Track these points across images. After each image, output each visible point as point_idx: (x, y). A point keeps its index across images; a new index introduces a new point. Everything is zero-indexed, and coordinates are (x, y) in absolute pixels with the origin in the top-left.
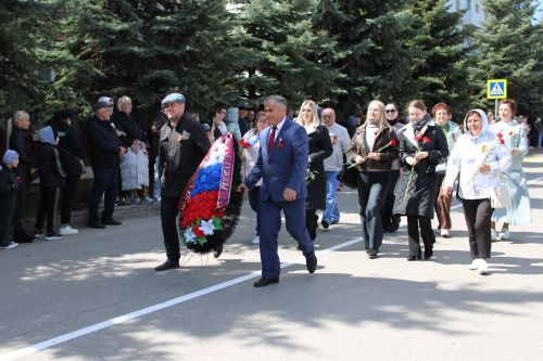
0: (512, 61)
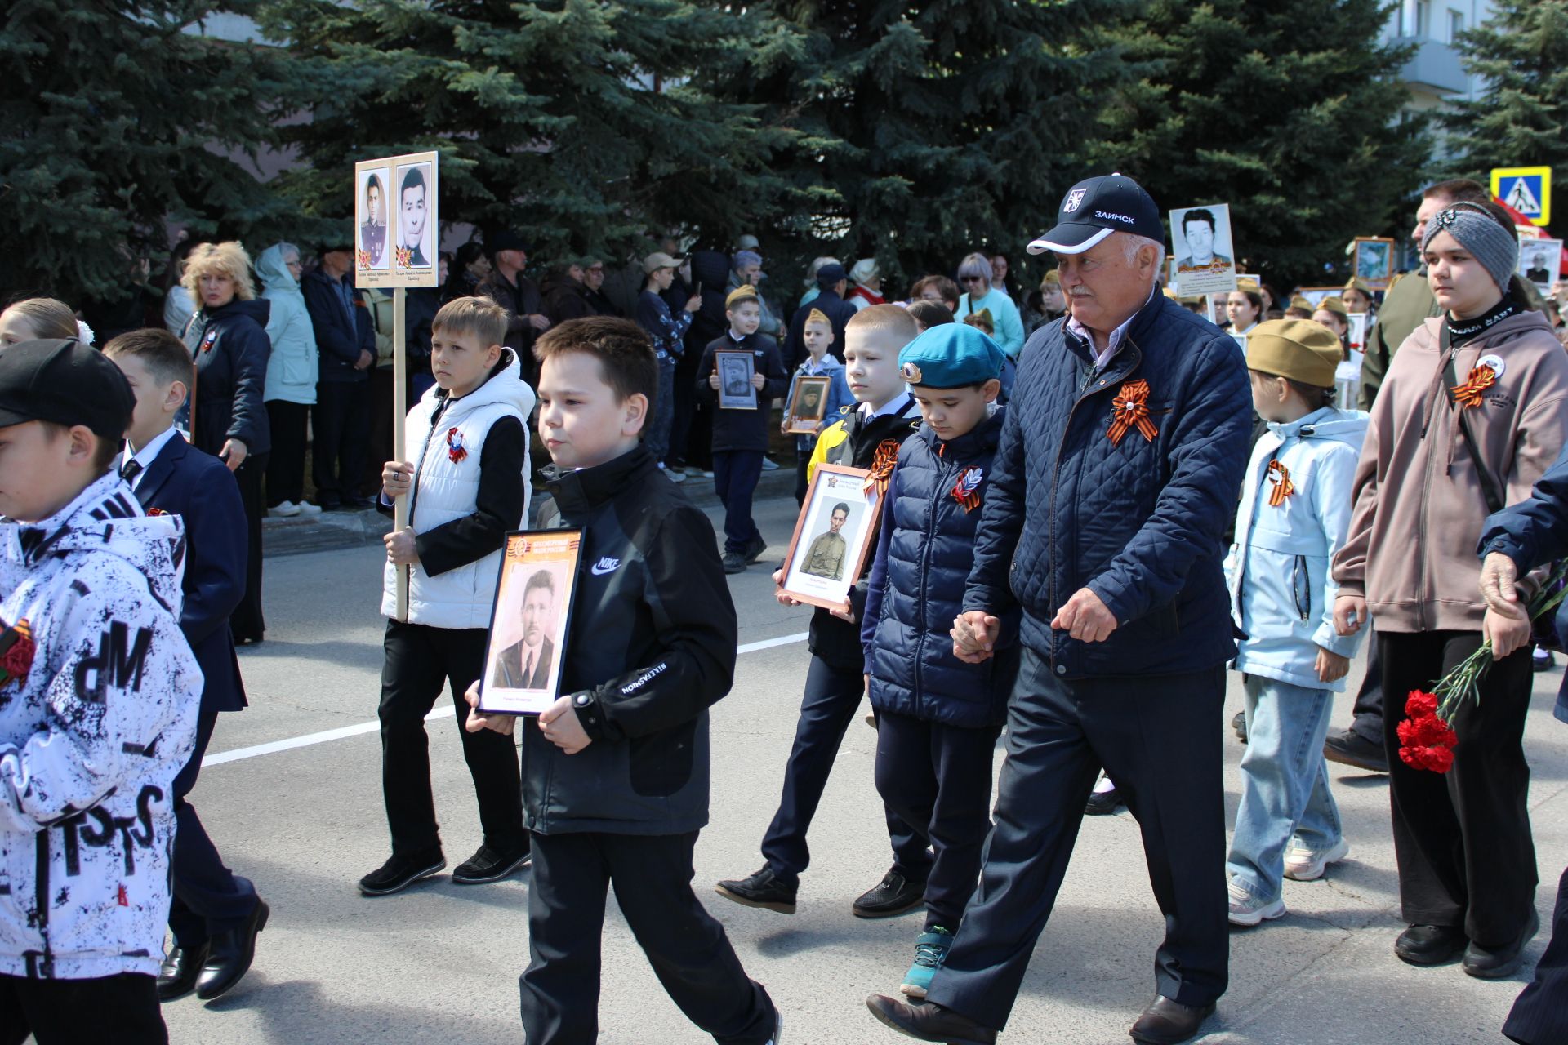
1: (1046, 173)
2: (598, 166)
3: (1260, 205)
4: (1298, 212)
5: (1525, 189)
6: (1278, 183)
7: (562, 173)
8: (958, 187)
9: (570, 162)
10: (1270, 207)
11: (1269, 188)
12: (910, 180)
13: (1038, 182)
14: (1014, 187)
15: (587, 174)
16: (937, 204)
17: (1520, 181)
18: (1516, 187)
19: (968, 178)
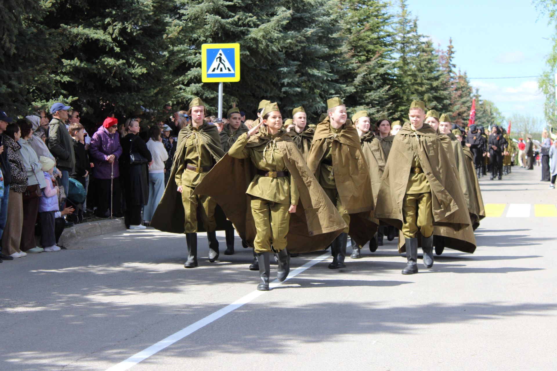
0: (247, 9)
5: (223, 57)
17: (221, 52)
18: (218, 55)
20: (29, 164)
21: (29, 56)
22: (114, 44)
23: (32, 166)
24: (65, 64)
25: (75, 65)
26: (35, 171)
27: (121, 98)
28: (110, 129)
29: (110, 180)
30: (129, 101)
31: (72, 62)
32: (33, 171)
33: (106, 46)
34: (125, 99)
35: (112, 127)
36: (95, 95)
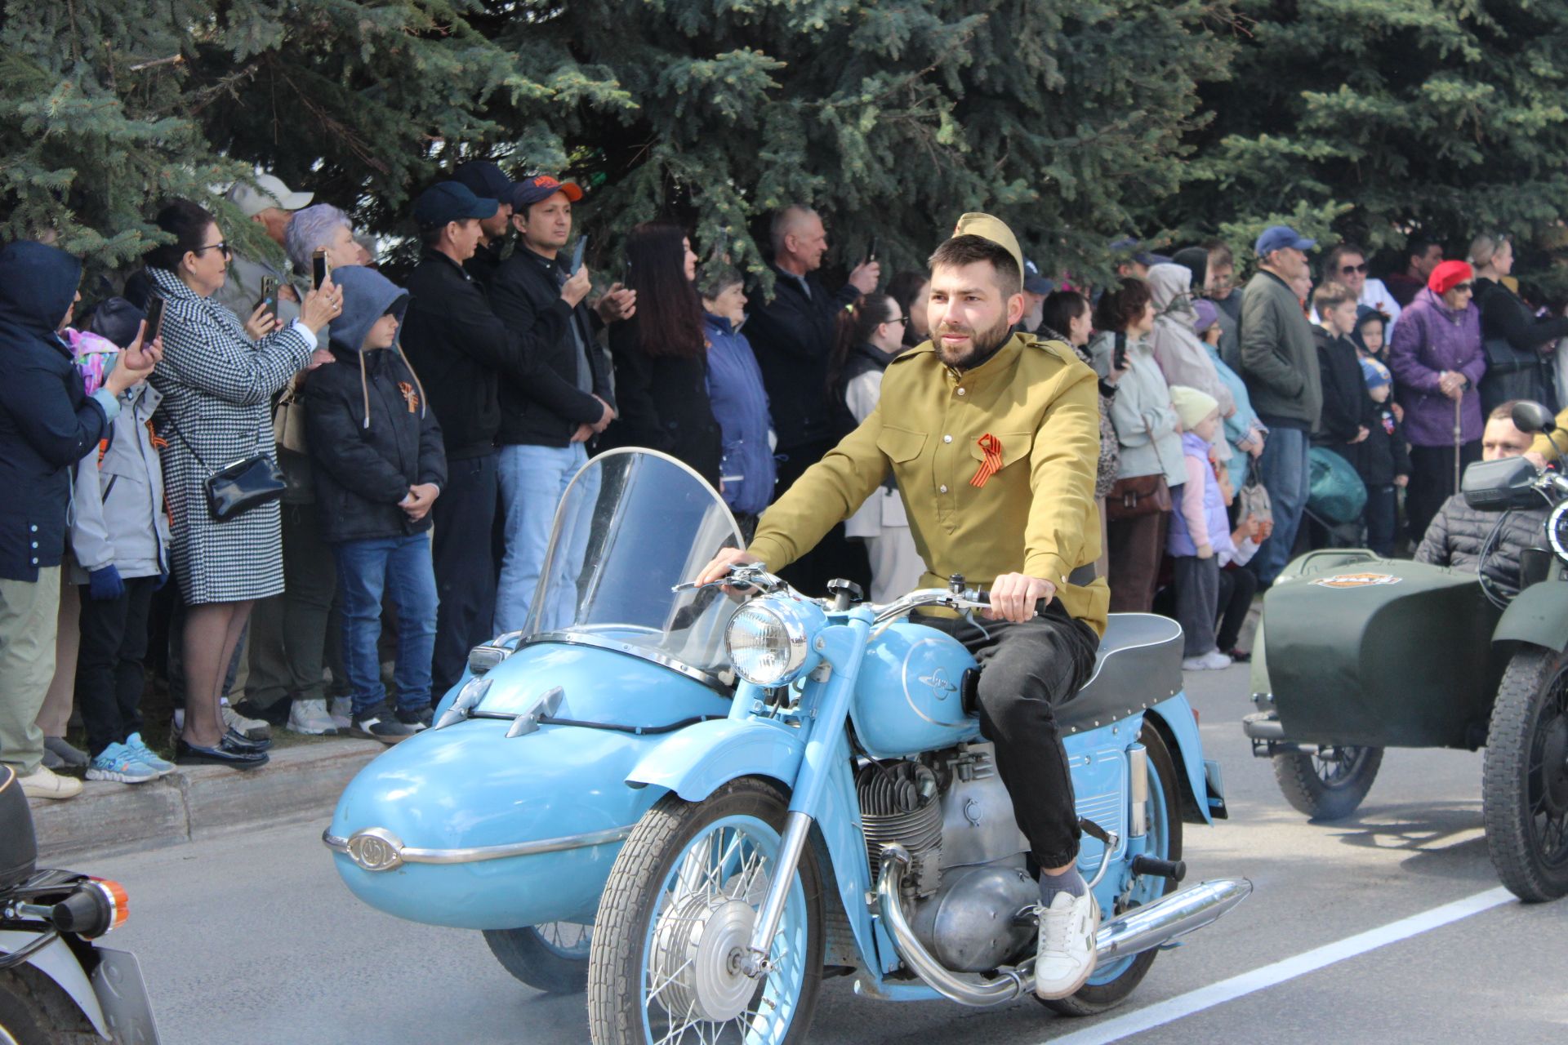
1: (1052, 44)
2: (107, 29)
3: (1442, 101)
4: (1520, 116)
6: (1473, 53)
7: (29, 48)
8: (870, 74)
9: (43, 21)
10: (1460, 104)
11: (1455, 64)
12: (778, 58)
13: (1034, 61)
14: (982, 75)
15: (84, 50)
16: (829, 110)
19: (896, 55)
20: (1137, 413)
21: (1113, 90)
22: (1465, 38)
23: (1144, 419)
24: (1311, 106)
25: (1342, 106)
26: (1154, 434)
27: (1489, 201)
28: (1449, 295)
29: (1452, 448)
30: (1515, 208)
31: (1333, 99)
32: (1147, 434)
33: (1440, 45)
34: (1500, 204)
35: (1454, 291)
36: (1413, 193)
